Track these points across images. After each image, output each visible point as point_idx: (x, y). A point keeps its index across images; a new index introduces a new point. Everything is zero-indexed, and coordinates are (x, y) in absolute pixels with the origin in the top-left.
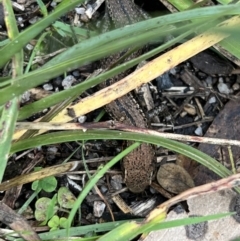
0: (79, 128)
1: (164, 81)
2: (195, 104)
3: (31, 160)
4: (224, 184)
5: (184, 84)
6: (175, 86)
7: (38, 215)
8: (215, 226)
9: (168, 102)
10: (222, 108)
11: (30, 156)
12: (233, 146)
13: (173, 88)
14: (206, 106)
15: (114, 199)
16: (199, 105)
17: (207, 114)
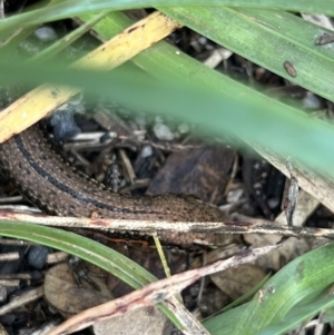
1: (64, 126)
4: (137, 300)
5: (100, 129)
6: (83, 131)
9: (76, 159)
10: (162, 164)
13: (81, 136)
14: (138, 161)
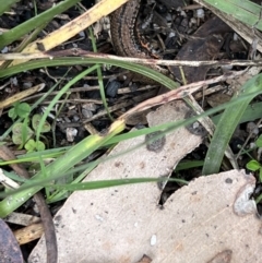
0: (46, 56)
2: (156, 38)
3: (8, 93)
4: (173, 95)
7: (15, 139)
8: (172, 138)
11: (7, 90)
12: (184, 66)
14: (167, 40)
15: (86, 127)
16: (161, 40)
17: (167, 48)
